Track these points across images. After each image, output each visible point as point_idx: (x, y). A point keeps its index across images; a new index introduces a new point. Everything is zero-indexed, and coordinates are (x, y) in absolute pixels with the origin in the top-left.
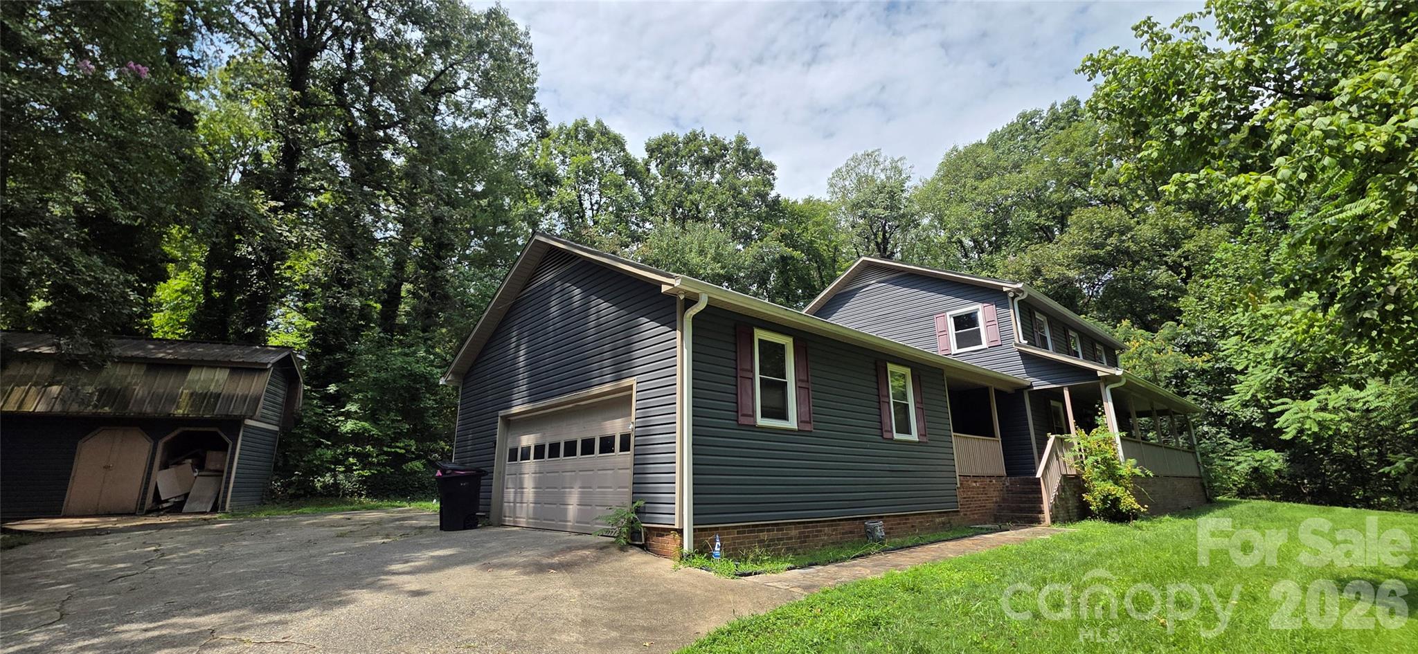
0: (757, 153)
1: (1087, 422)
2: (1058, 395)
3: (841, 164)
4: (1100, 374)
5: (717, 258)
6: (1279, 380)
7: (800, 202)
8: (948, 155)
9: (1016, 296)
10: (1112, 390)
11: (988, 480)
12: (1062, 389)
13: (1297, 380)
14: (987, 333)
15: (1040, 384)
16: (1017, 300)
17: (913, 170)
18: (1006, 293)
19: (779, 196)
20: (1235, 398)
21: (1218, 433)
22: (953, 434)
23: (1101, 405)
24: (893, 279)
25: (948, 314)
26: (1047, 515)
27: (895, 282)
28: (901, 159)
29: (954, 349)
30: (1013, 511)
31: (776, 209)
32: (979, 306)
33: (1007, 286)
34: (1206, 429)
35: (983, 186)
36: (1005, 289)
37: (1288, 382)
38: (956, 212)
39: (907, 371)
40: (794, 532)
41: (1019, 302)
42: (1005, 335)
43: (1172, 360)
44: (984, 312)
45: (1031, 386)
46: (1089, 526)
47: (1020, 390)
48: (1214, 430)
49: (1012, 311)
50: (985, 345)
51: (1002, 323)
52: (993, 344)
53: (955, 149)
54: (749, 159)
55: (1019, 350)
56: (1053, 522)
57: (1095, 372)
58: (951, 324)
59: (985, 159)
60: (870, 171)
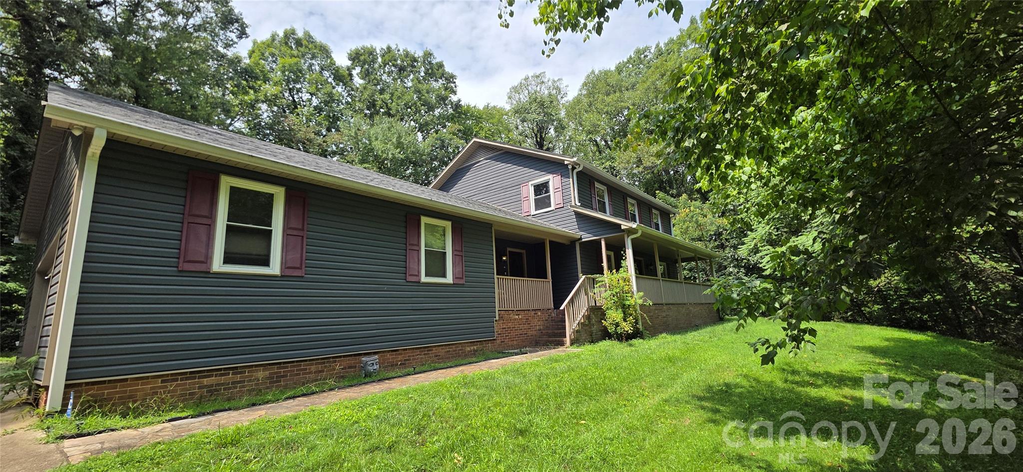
0: (440, 65)
1: (616, 264)
2: (597, 243)
3: (516, 83)
4: (623, 227)
5: (399, 145)
6: (770, 234)
7: (481, 108)
8: (588, 76)
9: (573, 168)
10: (632, 240)
11: (533, 313)
12: (600, 239)
13: (781, 234)
14: (555, 198)
15: (587, 237)
16: (575, 171)
17: (568, 89)
18: (567, 165)
19: (459, 101)
20: (744, 247)
21: (738, 272)
22: (496, 276)
23: (625, 252)
24: (495, 156)
25: (530, 183)
26: (568, 340)
27: (497, 159)
28: (559, 80)
29: (533, 212)
30: (550, 337)
31: (460, 112)
32: (550, 177)
33: (567, 160)
34: (731, 270)
35: (608, 99)
36: (566, 163)
37: (776, 235)
38: (590, 118)
39: (448, 224)
40: (261, 374)
41: (577, 173)
42: (566, 199)
43: (714, 222)
44: (554, 181)
45: (581, 239)
46: (605, 344)
47: (573, 241)
48: (736, 270)
49: (571, 180)
50: (552, 208)
51: (564, 189)
52: (558, 206)
53: (593, 72)
54: (435, 71)
55: (574, 211)
56: (572, 344)
57: (620, 225)
58: (532, 190)
59: (612, 81)
60: (538, 87)
